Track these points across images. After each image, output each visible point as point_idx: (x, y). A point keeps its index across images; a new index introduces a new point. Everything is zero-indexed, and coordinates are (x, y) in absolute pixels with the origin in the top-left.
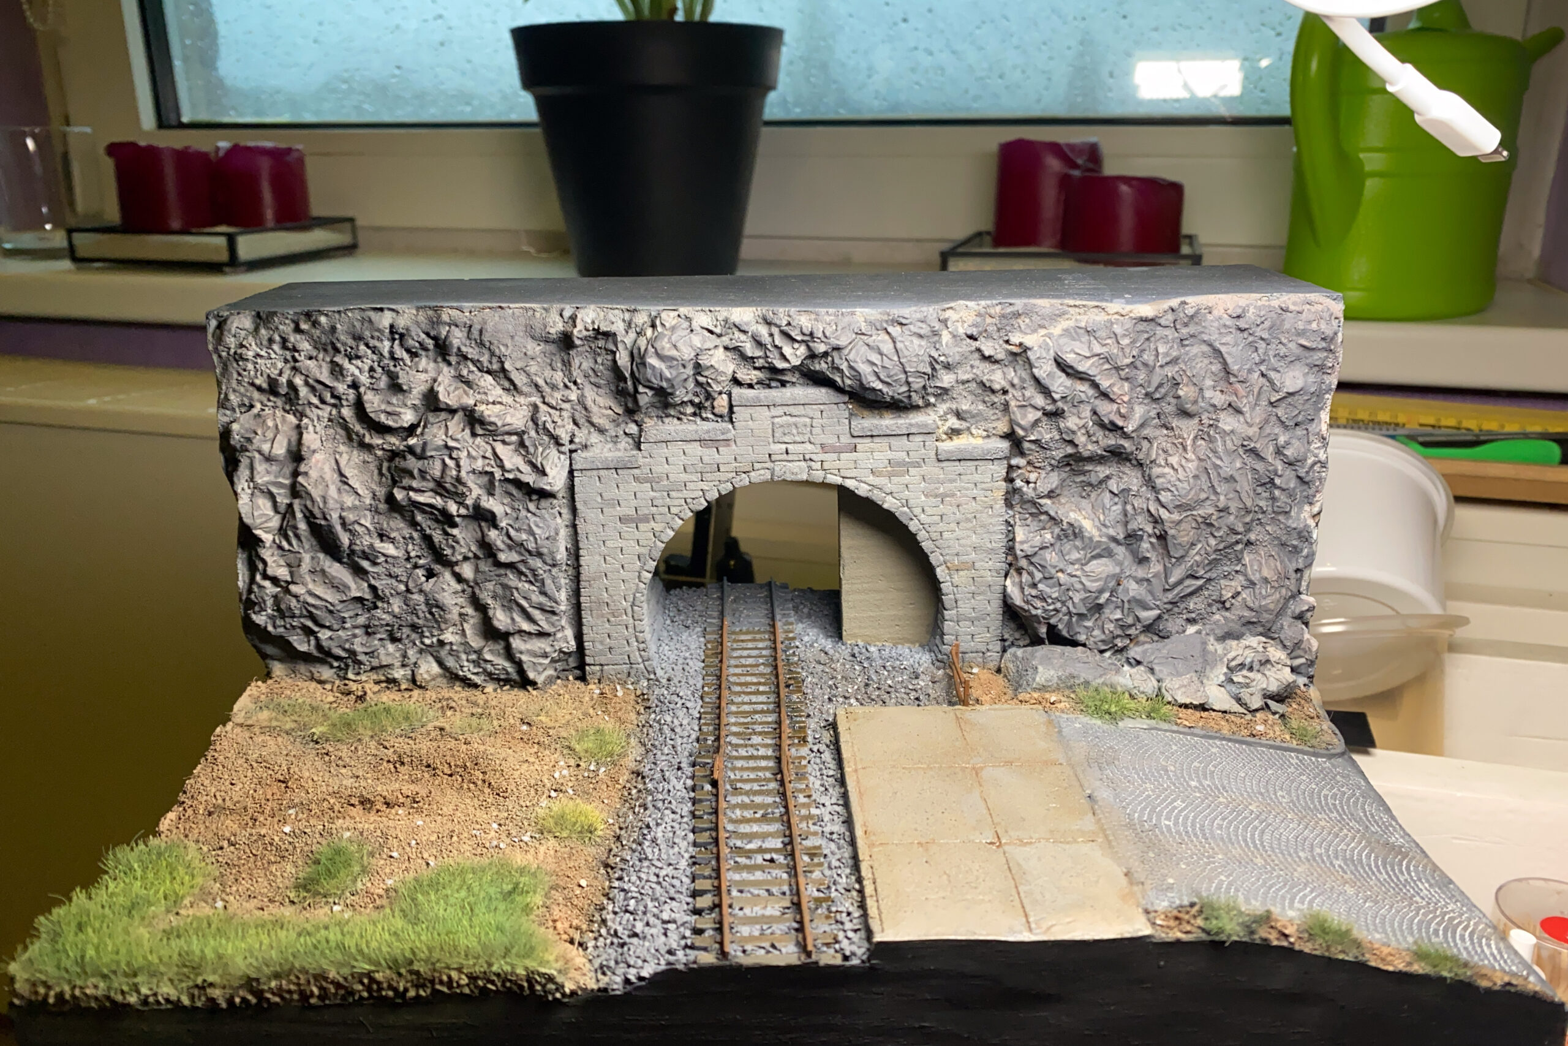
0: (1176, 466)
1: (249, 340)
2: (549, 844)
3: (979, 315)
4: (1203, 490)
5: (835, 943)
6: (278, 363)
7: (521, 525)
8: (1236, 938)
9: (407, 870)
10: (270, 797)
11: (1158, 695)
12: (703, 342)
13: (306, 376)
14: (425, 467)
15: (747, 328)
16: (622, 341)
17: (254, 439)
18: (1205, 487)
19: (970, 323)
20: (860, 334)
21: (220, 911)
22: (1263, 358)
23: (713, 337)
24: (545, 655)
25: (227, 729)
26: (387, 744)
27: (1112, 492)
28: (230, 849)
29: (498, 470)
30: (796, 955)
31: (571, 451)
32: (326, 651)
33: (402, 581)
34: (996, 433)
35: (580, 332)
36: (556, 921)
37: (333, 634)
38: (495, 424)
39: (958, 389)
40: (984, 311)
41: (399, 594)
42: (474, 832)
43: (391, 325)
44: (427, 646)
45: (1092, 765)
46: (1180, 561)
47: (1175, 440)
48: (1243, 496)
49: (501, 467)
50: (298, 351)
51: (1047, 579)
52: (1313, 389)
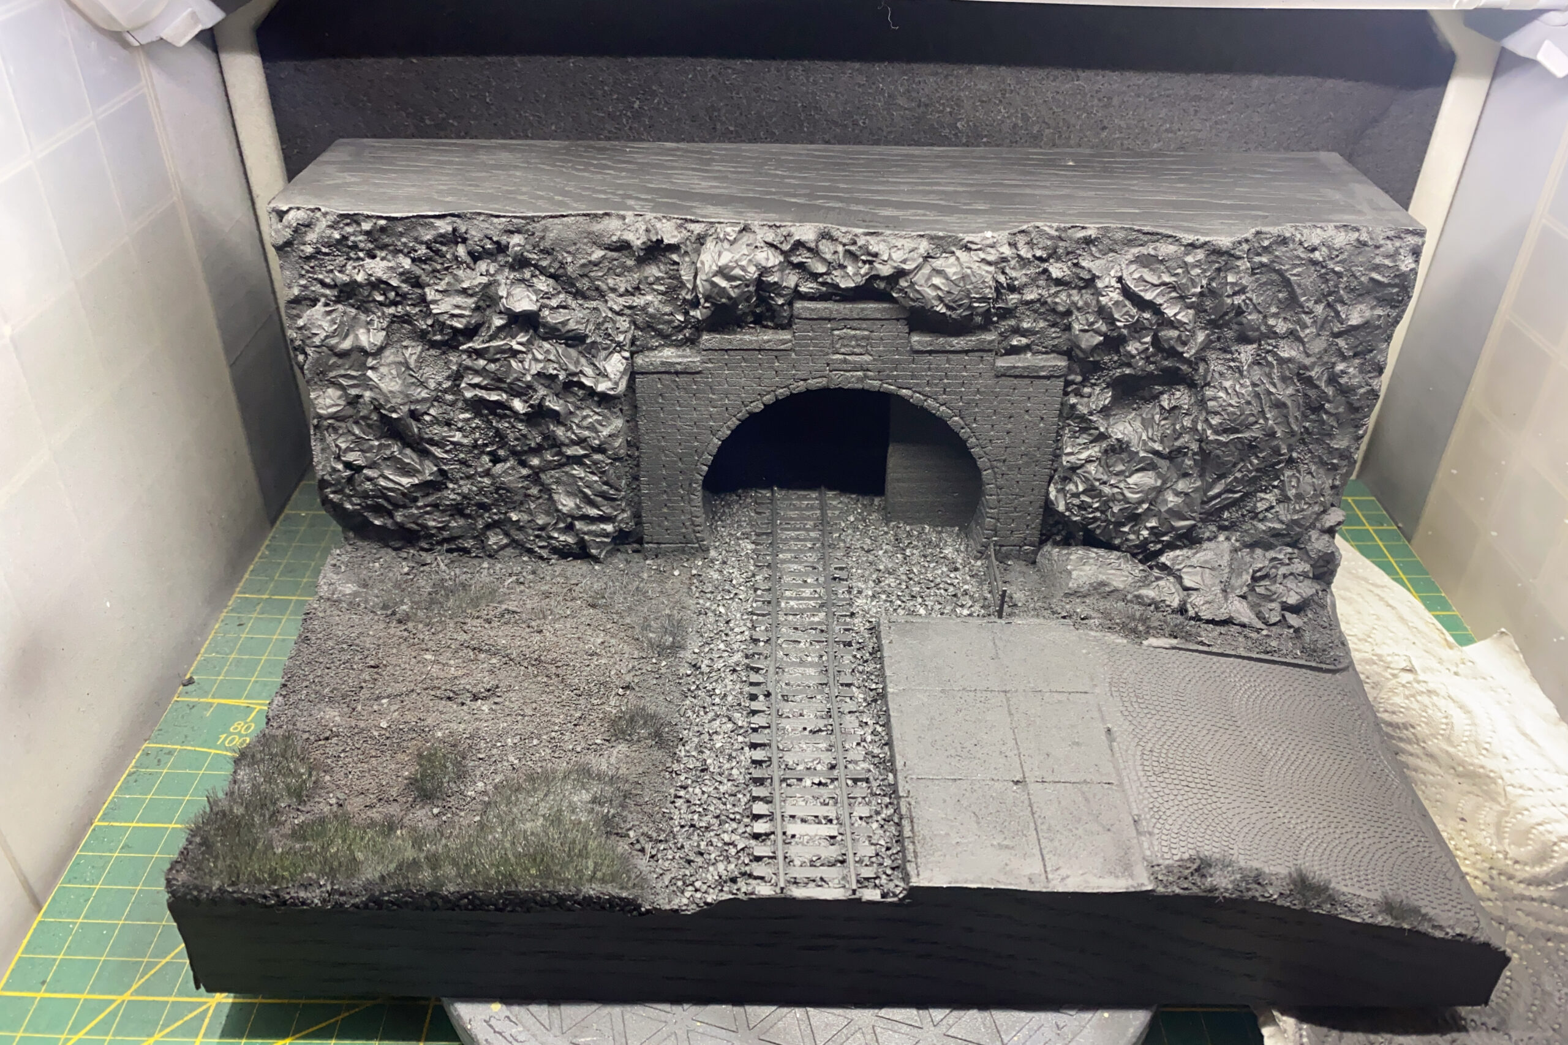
0: (1230, 391)
1: (311, 237)
2: (620, 747)
3: (1051, 238)
4: (1253, 415)
5: (875, 878)
6: (341, 260)
7: (585, 423)
8: (1227, 895)
9: (495, 772)
10: (363, 684)
11: (1182, 610)
12: (768, 259)
13: (371, 275)
14: (492, 367)
15: (813, 245)
16: (686, 253)
17: (323, 335)
18: (1255, 412)
19: (1040, 246)
20: (927, 257)
21: (335, 808)
22: (1332, 289)
23: (777, 254)
24: (607, 535)
25: (315, 606)
26: (465, 627)
27: (1162, 408)
28: (334, 740)
29: (563, 372)
30: (842, 890)
31: (632, 354)
32: (401, 526)
33: (471, 466)
34: (1056, 350)
35: (644, 243)
36: (630, 829)
37: (406, 512)
38: (559, 330)
39: (1022, 309)
40: (1055, 233)
41: (469, 477)
42: (553, 734)
43: (455, 230)
44: (495, 521)
45: (1115, 694)
46: (1221, 477)
47: (1232, 364)
48: (1292, 420)
49: (566, 370)
50: (361, 250)
51: (1090, 491)
52: (1378, 323)
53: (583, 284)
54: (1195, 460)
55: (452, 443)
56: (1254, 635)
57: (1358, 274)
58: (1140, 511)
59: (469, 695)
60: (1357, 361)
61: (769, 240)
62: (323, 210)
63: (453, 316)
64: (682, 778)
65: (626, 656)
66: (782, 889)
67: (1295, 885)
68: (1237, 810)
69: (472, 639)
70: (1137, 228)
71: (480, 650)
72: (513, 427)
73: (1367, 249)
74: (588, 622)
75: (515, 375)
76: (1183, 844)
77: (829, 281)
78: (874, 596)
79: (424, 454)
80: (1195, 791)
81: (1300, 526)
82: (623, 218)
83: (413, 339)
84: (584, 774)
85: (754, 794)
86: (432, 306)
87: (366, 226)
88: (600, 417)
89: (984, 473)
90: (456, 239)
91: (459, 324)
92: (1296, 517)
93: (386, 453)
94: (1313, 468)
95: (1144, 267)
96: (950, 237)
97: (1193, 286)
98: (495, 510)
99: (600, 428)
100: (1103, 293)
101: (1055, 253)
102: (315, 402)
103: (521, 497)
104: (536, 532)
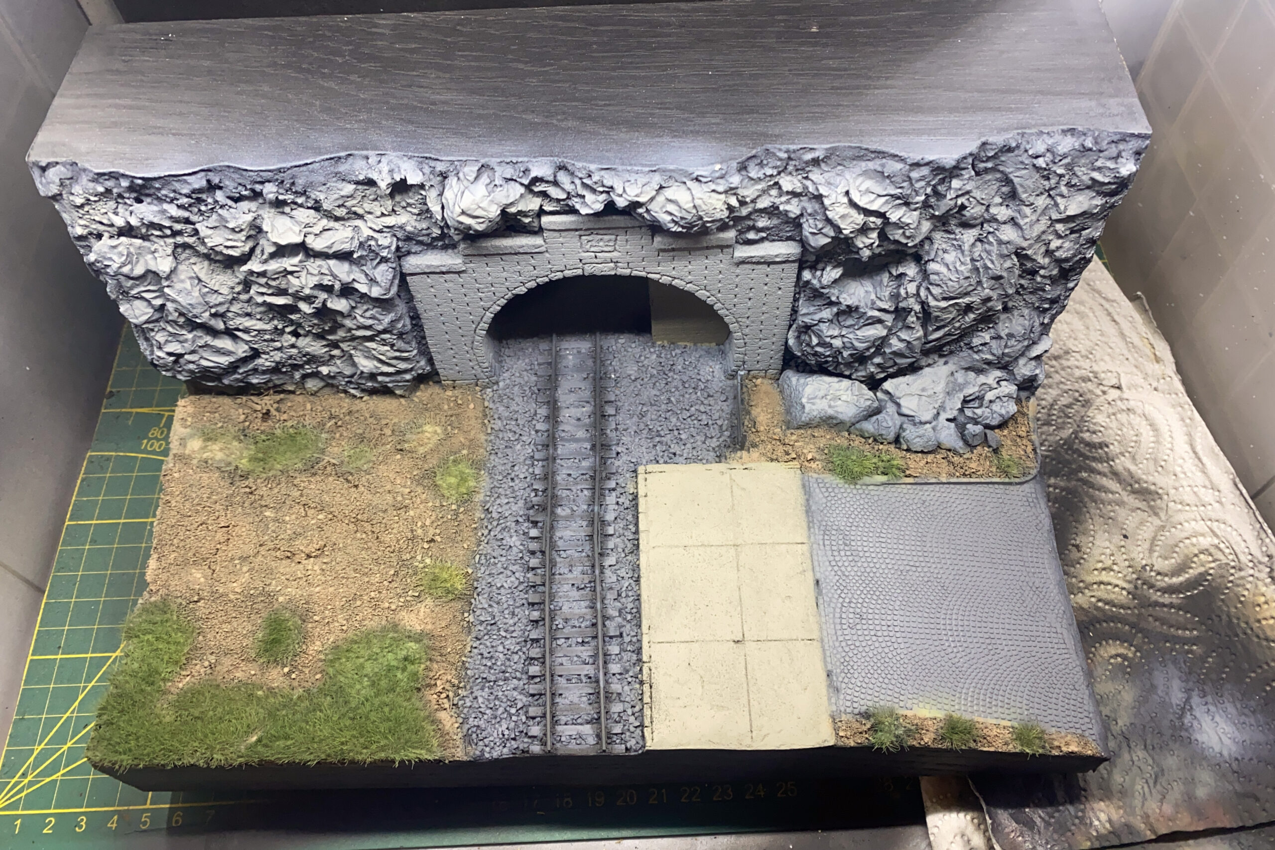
0: (951, 267)
1: (77, 188)
2: (427, 602)
3: (780, 159)
4: (971, 285)
5: (622, 734)
6: (112, 205)
7: (368, 314)
9: (329, 633)
10: (219, 546)
11: (896, 442)
12: (508, 194)
13: (142, 219)
14: (273, 282)
15: (551, 179)
16: (431, 188)
17: (115, 266)
18: (973, 283)
19: (770, 166)
20: (660, 189)
22: (1054, 185)
23: (519, 187)
24: (407, 381)
27: (890, 273)
28: (201, 602)
29: (338, 282)
30: (595, 747)
31: (400, 258)
32: (229, 384)
33: (277, 342)
34: (790, 240)
35: (389, 182)
37: (231, 378)
38: (327, 251)
39: (757, 214)
40: (785, 155)
41: (278, 350)
42: (373, 594)
43: (209, 182)
44: (309, 374)
45: (826, 542)
46: (941, 327)
47: (955, 243)
49: (340, 280)
50: (128, 198)
51: (823, 343)
52: (1095, 211)
53: (341, 212)
54: (917, 317)
55: (256, 329)
56: (957, 459)
57: (1080, 174)
58: (867, 354)
60: (1073, 238)
61: (509, 176)
62: (80, 165)
63: (228, 247)
66: (550, 747)
69: (302, 495)
70: (865, 146)
71: (310, 506)
73: (1089, 152)
75: (295, 289)
76: (863, 696)
77: (571, 205)
79: (235, 338)
80: (881, 639)
81: (1011, 357)
82: (367, 158)
83: (198, 259)
85: (530, 654)
86: (206, 240)
87: (125, 182)
88: (380, 310)
89: (731, 326)
90: (212, 187)
91: (235, 253)
92: (1007, 351)
93: (201, 342)
94: (1026, 312)
95: (872, 179)
96: (681, 170)
97: (917, 195)
98: (307, 367)
99: (381, 317)
100: (830, 208)
101: (786, 168)
102: (126, 314)
103: (327, 358)
104: (346, 380)
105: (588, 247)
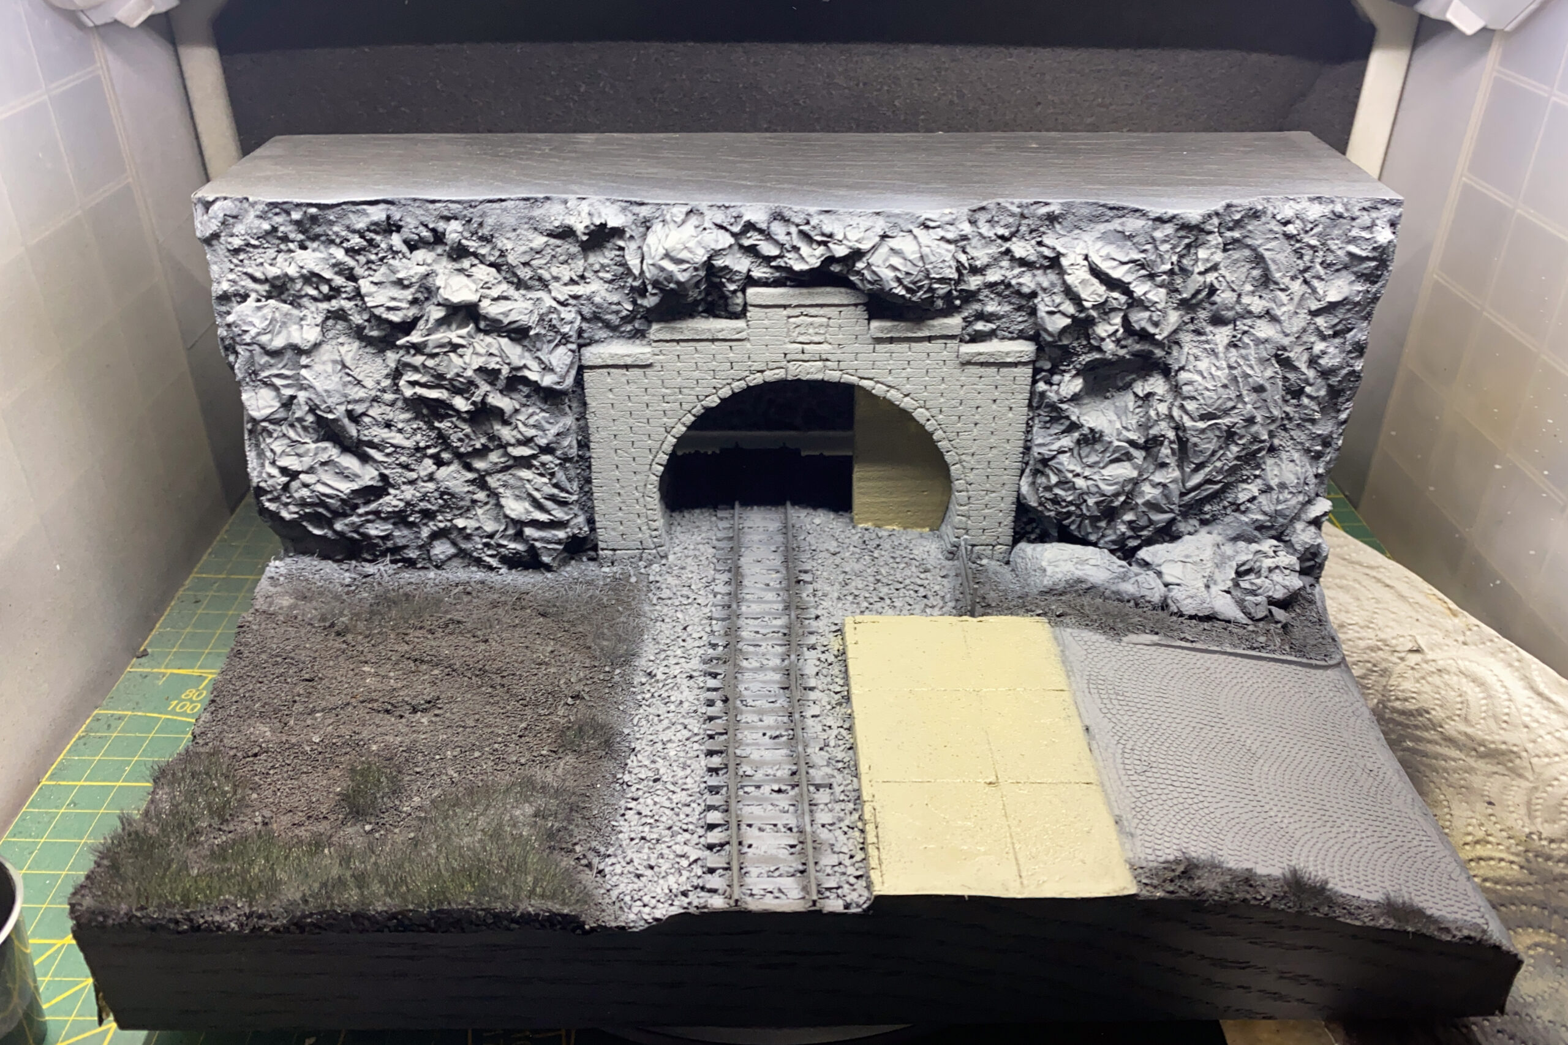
0: (1205, 374)
1: (239, 229)
2: (567, 758)
3: (1013, 215)
4: (1230, 399)
5: (837, 888)
6: (272, 252)
8: (1216, 898)
9: (433, 787)
10: (297, 698)
11: (1164, 606)
12: (717, 241)
13: (302, 267)
14: (430, 363)
15: (764, 226)
16: (632, 237)
17: (253, 331)
18: (1233, 396)
19: (1002, 223)
20: (884, 237)
21: (259, 827)
22: (1309, 264)
23: (727, 235)
24: (559, 542)
25: (250, 619)
26: (407, 638)
27: (1136, 395)
28: (263, 757)
29: (506, 367)
30: (802, 901)
31: (580, 346)
32: (341, 534)
33: (413, 470)
34: (1021, 336)
35: (587, 227)
36: (576, 844)
37: (347, 521)
38: (501, 322)
39: (986, 292)
40: (1017, 210)
41: (412, 482)
42: (496, 746)
43: (388, 217)
44: (441, 529)
45: (1092, 691)
46: (1199, 467)
47: (1207, 346)
48: (1271, 405)
49: (509, 364)
50: (292, 241)
51: (1063, 483)
52: (1357, 299)
53: (525, 273)
54: (1172, 449)
55: (392, 445)
56: (1241, 631)
57: (1334, 247)
58: (1116, 504)
59: (408, 707)
60: (1337, 341)
61: (719, 222)
62: (251, 199)
63: (389, 309)
64: (633, 789)
65: (577, 664)
66: (737, 901)
67: (1290, 887)
68: (1226, 810)
69: (413, 650)
70: (1102, 202)
71: (422, 661)
72: (456, 427)
73: (1341, 220)
74: (538, 631)
75: (456, 371)
76: (1167, 845)
77: (783, 264)
78: (839, 598)
79: (365, 459)
80: (1180, 790)
81: (1285, 516)
82: (565, 202)
83: (349, 335)
84: (528, 787)
85: (708, 803)
86: (366, 299)
87: (296, 215)
88: (547, 415)
89: (952, 468)
90: (391, 227)
91: (395, 317)
92: (1279, 507)
93: (324, 457)
94: (1296, 456)
95: (1111, 243)
96: (907, 214)
97: (1163, 263)
98: (440, 518)
99: (547, 426)
100: (1069, 271)
101: (1018, 231)
102: (247, 404)
103: (467, 503)
104: (485, 540)
105: (795, 334)
